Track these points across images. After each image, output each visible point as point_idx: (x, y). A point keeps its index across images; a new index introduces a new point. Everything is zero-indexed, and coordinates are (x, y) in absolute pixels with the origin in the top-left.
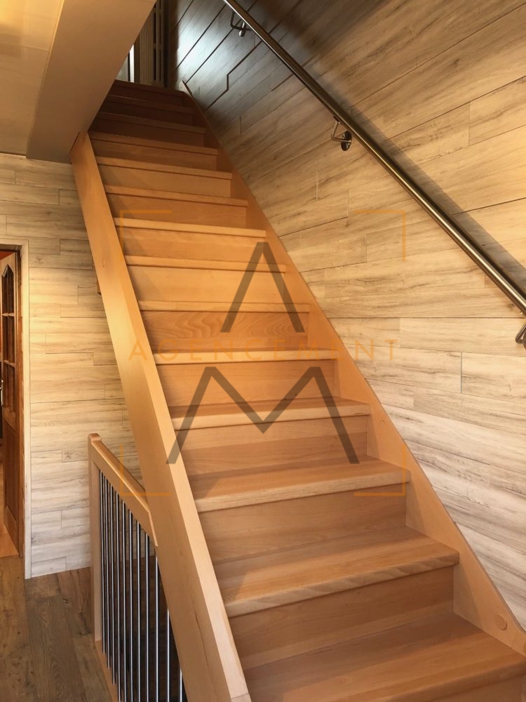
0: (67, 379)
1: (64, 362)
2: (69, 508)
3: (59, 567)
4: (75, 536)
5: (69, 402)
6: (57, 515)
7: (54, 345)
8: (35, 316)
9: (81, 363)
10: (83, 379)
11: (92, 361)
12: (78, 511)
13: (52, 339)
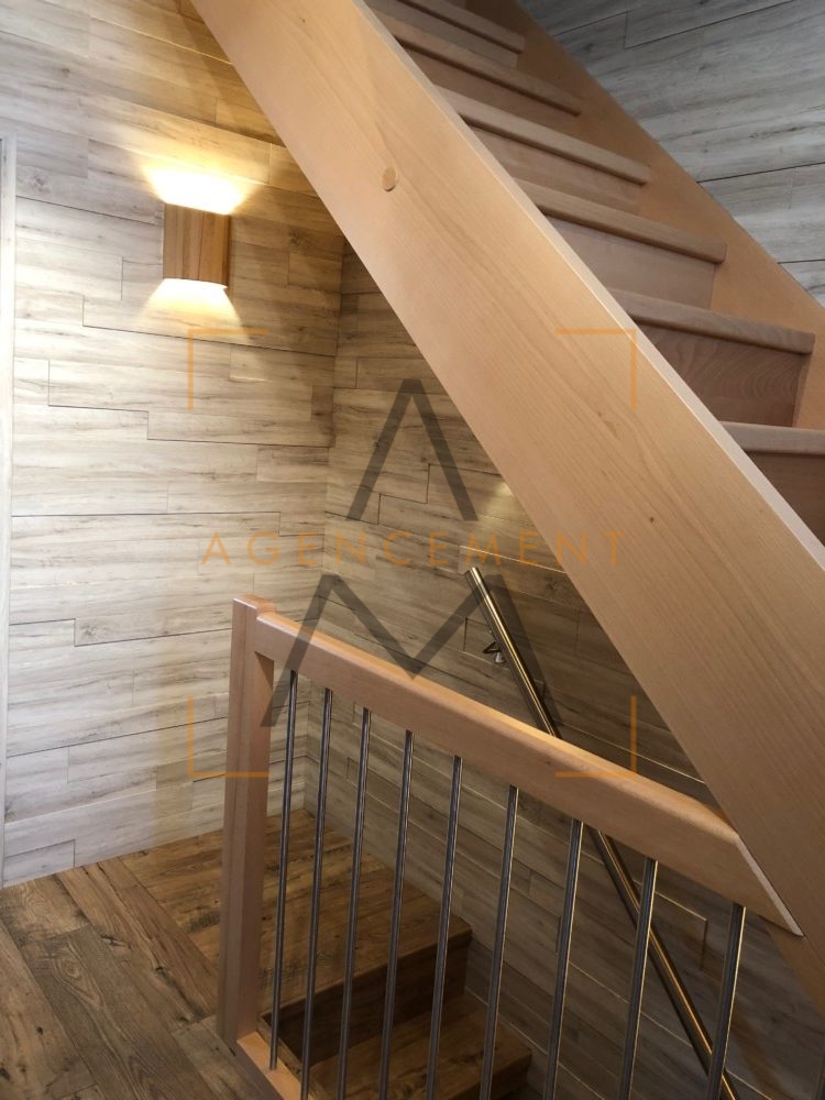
0: (92, 466)
1: (87, 428)
2: (84, 741)
3: (58, 863)
5: (93, 517)
6: (60, 756)
7: (69, 387)
9: (121, 432)
10: (124, 467)
11: (144, 430)
13: (63, 374)
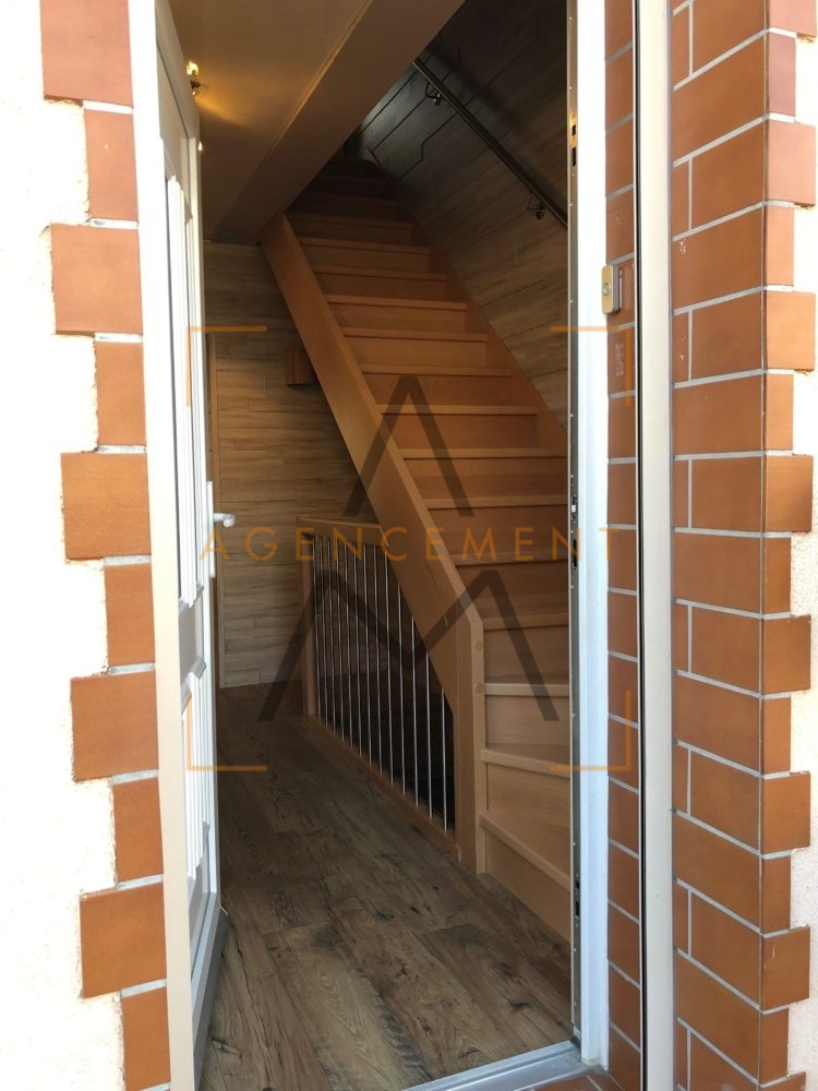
1: (252, 459)
2: (261, 616)
3: (253, 679)
4: (268, 646)
5: (259, 503)
6: (250, 622)
7: (245, 440)
8: (224, 410)
9: (271, 461)
11: (283, 459)
12: (271, 620)
13: (241, 435)
